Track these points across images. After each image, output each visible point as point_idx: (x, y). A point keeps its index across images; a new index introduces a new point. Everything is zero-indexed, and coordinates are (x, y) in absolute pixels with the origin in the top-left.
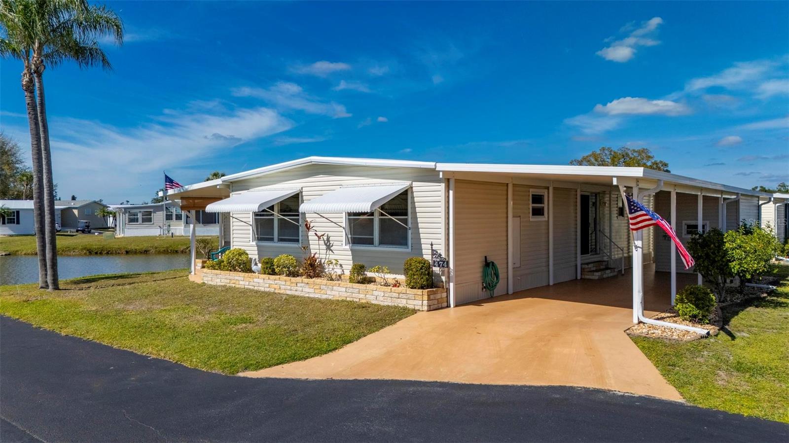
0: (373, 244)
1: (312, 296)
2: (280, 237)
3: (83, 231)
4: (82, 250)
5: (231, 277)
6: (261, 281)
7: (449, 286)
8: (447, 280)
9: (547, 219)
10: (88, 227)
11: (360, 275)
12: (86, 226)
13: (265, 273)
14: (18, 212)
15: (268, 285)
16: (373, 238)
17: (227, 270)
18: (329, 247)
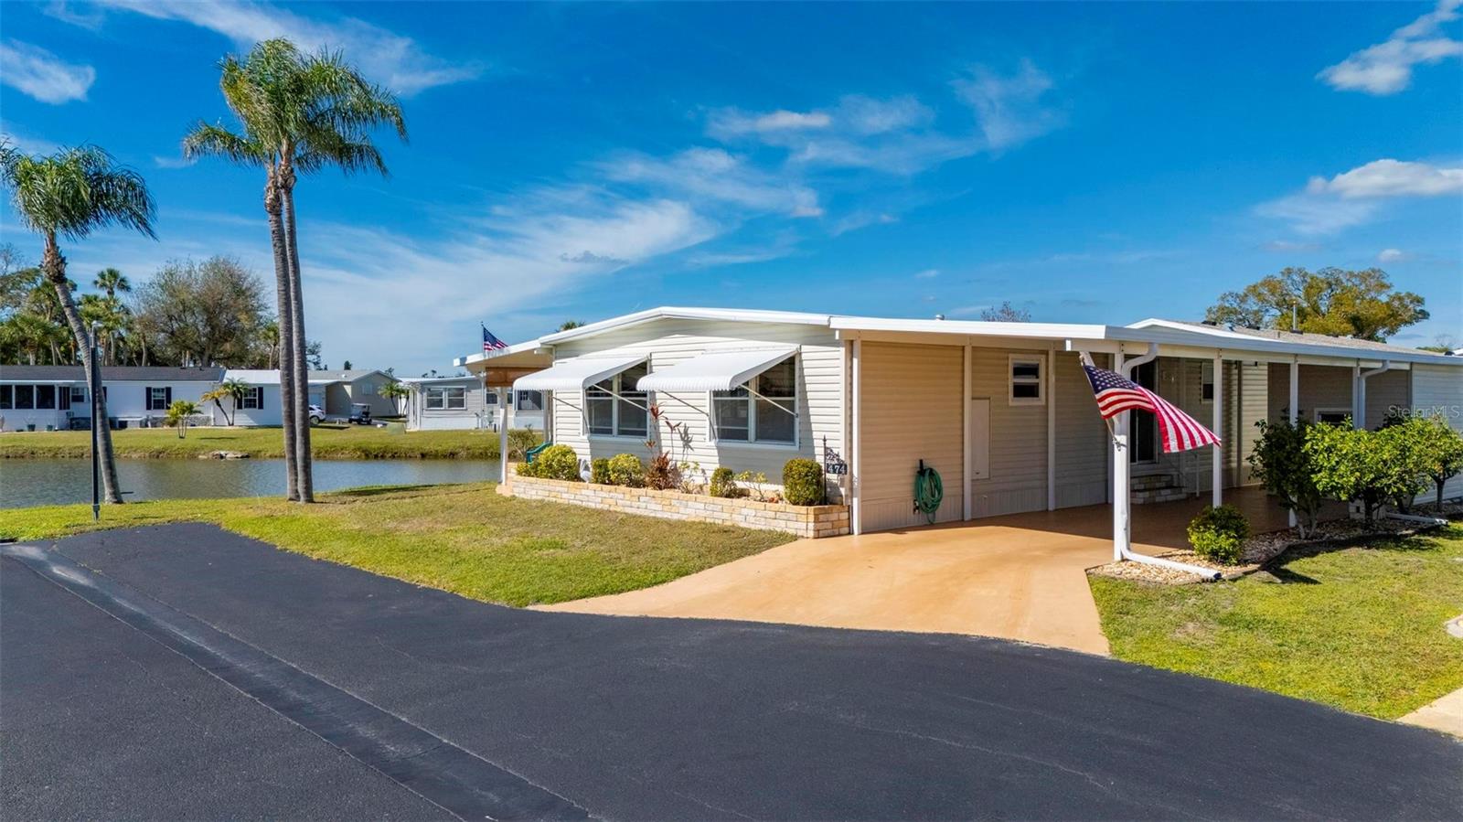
0: (747, 439)
1: (659, 515)
2: (621, 428)
3: (359, 422)
4: (355, 450)
5: (550, 488)
6: (591, 493)
7: (852, 502)
8: (849, 493)
9: (1044, 403)
10: (367, 414)
11: (726, 487)
12: (364, 413)
13: (597, 482)
14: (261, 389)
15: (600, 501)
16: (747, 431)
17: (546, 477)
18: (686, 441)
